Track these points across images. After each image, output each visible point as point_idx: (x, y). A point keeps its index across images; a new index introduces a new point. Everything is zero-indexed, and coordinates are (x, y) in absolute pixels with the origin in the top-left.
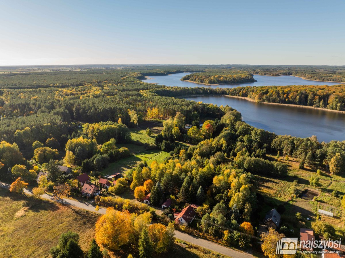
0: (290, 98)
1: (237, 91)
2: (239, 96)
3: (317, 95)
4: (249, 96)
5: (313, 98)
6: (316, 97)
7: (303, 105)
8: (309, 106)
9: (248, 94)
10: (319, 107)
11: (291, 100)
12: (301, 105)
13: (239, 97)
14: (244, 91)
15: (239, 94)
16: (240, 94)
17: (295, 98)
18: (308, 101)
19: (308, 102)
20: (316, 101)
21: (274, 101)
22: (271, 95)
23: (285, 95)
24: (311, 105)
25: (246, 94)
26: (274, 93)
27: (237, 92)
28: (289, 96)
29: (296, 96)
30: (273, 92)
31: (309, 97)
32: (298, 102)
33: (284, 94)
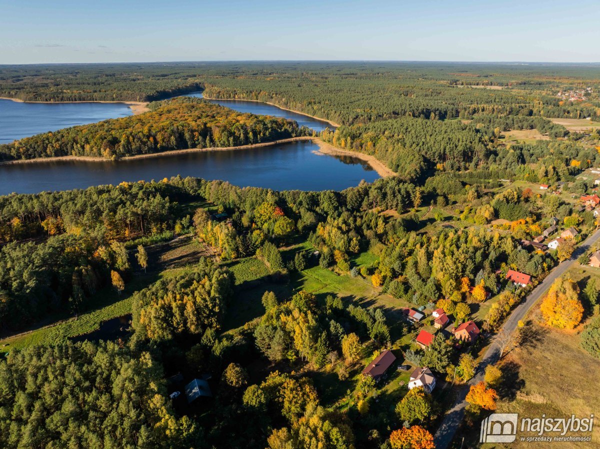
0: (161, 142)
1: (38, 146)
2: (47, 156)
3: (196, 131)
4: (73, 153)
5: (192, 137)
6: (196, 134)
7: (183, 149)
8: (192, 148)
9: (67, 149)
10: (205, 147)
11: (164, 144)
12: (181, 149)
13: (49, 159)
14: (57, 145)
15: (46, 152)
16: (49, 153)
17: (169, 140)
18: (187, 142)
19: (189, 143)
20: (198, 140)
21: (140, 152)
22: (128, 142)
23: (151, 139)
24: (194, 146)
25: (63, 150)
26: (131, 138)
27: (39, 150)
28: (159, 140)
29: (169, 137)
30: (128, 137)
31: (187, 136)
32: (176, 146)
33: (148, 137)
